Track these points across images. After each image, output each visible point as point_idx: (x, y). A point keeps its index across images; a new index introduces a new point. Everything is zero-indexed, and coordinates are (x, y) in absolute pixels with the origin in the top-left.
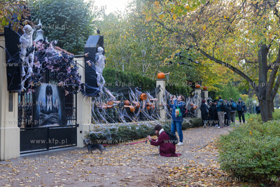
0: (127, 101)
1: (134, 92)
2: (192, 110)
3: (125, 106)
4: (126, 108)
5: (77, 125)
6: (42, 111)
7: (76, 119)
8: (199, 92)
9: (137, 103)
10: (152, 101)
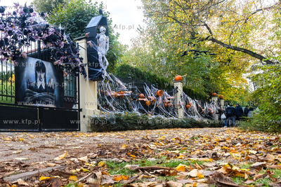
0: (142, 95)
1: (150, 88)
2: (210, 114)
3: (140, 99)
4: (141, 101)
5: (80, 110)
6: (30, 87)
7: (79, 104)
8: (216, 99)
9: (153, 98)
10: (169, 99)
